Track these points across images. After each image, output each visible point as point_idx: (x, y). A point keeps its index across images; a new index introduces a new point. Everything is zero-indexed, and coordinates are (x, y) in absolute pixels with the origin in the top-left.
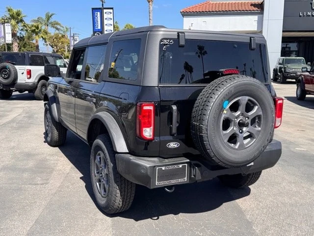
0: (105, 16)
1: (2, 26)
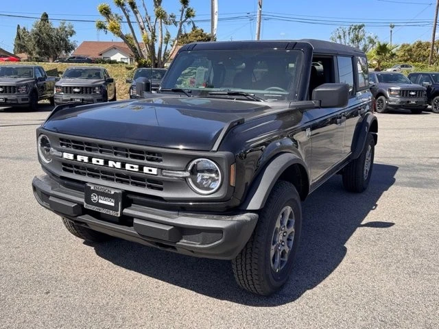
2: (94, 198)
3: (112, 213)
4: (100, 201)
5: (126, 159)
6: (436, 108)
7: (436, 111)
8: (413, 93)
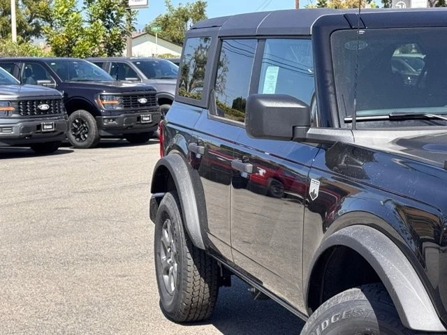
6: (78, 136)
7: (80, 144)
8: (44, 107)
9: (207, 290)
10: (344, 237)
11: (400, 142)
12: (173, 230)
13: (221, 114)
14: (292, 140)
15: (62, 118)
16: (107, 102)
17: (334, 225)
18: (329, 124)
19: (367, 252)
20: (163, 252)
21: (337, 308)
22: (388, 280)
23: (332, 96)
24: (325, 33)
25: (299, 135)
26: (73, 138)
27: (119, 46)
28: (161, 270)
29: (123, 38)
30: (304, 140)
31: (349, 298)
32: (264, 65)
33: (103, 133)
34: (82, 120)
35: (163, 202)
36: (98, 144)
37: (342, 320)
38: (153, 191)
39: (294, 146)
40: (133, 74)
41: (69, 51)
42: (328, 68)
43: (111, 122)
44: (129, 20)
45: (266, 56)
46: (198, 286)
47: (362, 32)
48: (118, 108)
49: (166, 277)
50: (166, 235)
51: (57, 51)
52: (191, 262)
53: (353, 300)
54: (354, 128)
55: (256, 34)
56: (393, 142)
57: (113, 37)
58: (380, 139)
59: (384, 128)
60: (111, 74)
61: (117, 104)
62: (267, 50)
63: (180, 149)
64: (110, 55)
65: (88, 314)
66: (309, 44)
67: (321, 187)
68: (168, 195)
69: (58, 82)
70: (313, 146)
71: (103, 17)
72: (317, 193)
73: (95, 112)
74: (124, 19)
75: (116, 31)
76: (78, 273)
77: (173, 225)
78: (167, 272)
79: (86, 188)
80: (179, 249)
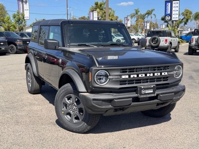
0: (174, 5)
1: (92, 13)
2: (143, 92)
3: (153, 95)
4: (146, 92)
5: (154, 71)
6: (11, 51)
7: (12, 53)
8: (2, 44)
9: (39, 86)
10: (66, 72)
11: (80, 50)
12: (30, 72)
13: (41, 44)
14: (55, 50)
15: (7, 46)
16: (19, 43)
17: (65, 69)
18: (64, 46)
19: (70, 75)
20: (28, 78)
21: (65, 88)
22: (75, 81)
23: (65, 40)
24: (63, 25)
25: (57, 49)
26: (10, 51)
27: (22, 29)
28: (28, 82)
29: (23, 27)
30: (58, 50)
31: (67, 86)
32: (50, 32)
33: (18, 50)
34: (12, 47)
35: (28, 65)
36: (16, 53)
37: (65, 90)
38: (26, 63)
39: (56, 51)
40: (26, 36)
41: (9, 30)
42: (64, 33)
43: (20, 48)
44: (25, 23)
45: (50, 30)
46: (37, 85)
47: (72, 25)
48: (22, 44)
49: (29, 83)
50: (29, 73)
51: (6, 30)
52: (34, 79)
53: (68, 86)
54: (69, 47)
55: (48, 25)
56: (78, 50)
57: (20, 27)
58: (75, 50)
59: (77, 47)
60: (20, 36)
61: (21, 43)
62: (51, 28)
63: (32, 53)
64: (20, 31)
65: (9, 92)
66: (60, 27)
67: (62, 61)
68: (29, 63)
69: (6, 37)
70: (60, 51)
71: (18, 22)
72: (61, 62)
73: (16, 45)
74: (23, 22)
75: (21, 25)
76: (8, 83)
77: (30, 71)
78: (29, 82)
79: (12, 63)
80: (31, 76)
